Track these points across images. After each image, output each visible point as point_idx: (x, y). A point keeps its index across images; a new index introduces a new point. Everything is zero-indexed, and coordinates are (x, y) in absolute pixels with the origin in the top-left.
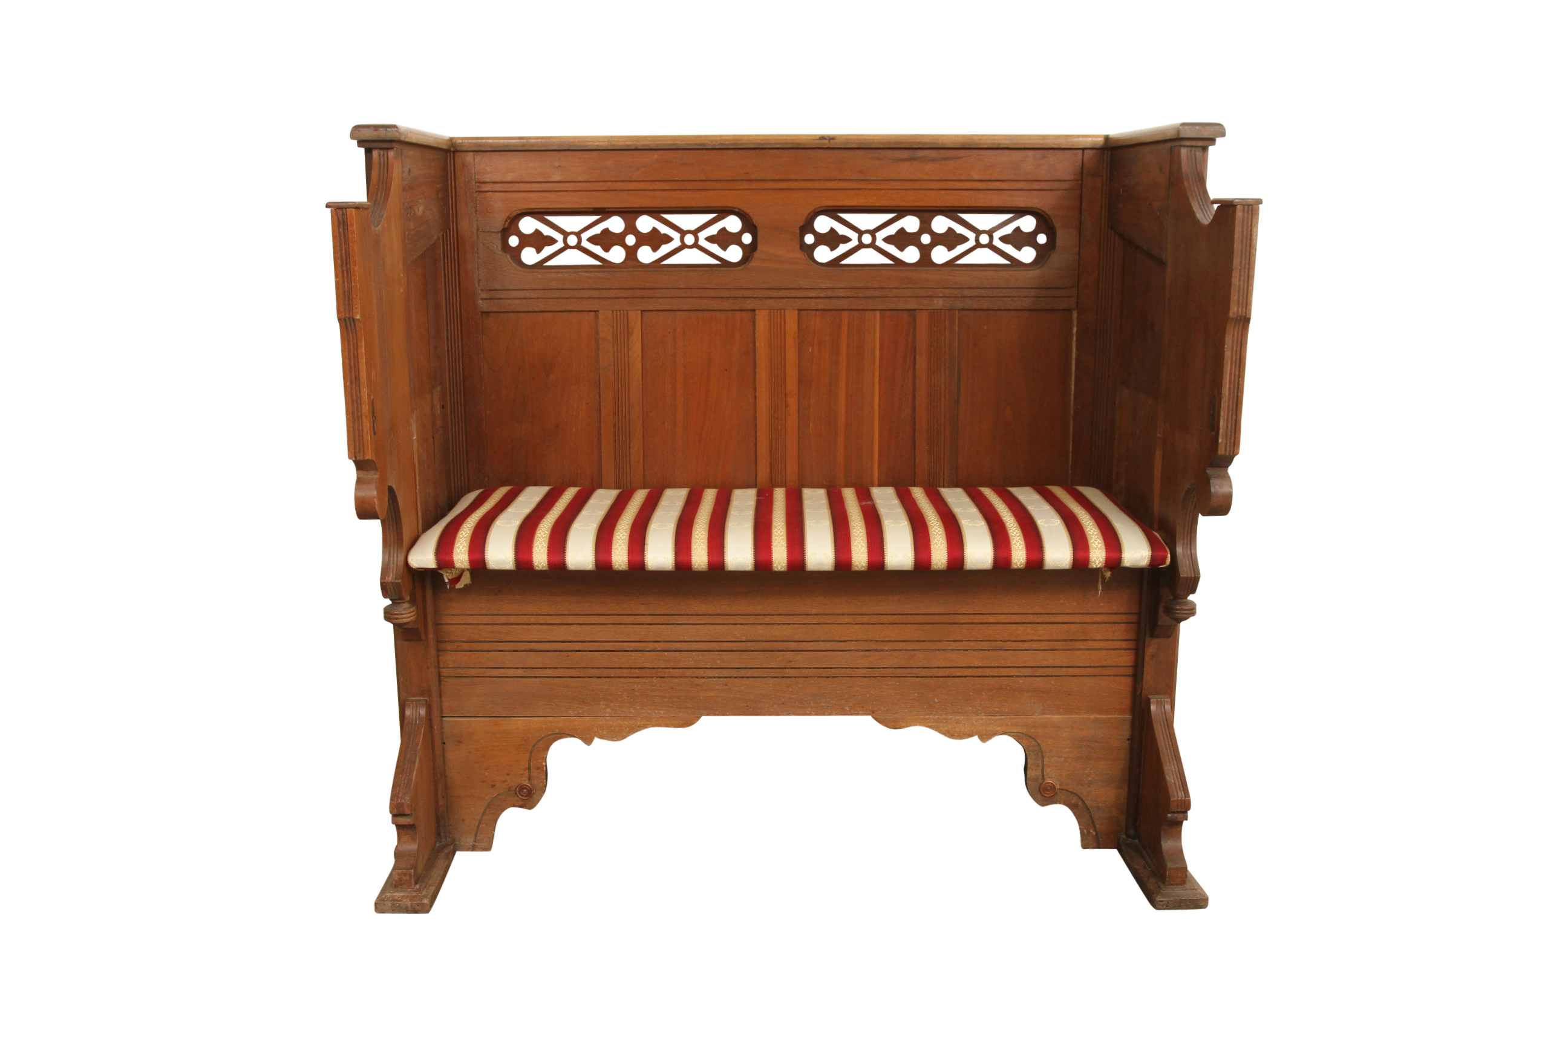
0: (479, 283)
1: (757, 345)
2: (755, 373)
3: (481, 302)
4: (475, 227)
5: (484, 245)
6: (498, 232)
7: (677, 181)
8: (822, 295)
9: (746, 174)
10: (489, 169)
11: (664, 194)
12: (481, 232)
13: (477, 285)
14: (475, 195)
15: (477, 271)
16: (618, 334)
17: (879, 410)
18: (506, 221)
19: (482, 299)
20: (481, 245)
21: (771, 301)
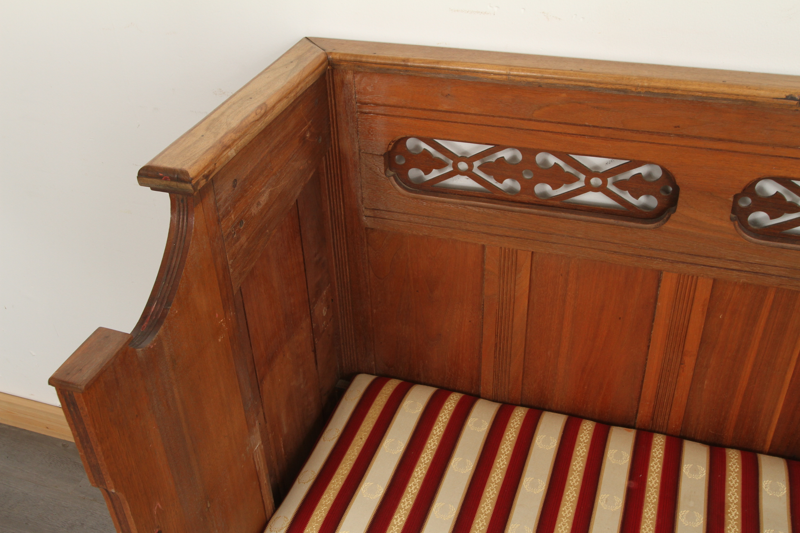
0: (362, 201)
1: (659, 304)
2: (651, 327)
3: (364, 218)
4: (357, 147)
5: (366, 166)
6: (381, 155)
7: (586, 126)
8: (747, 269)
9: (676, 127)
10: (369, 89)
11: (569, 138)
12: (363, 153)
13: (360, 202)
14: (356, 115)
15: (360, 190)
16: (506, 269)
17: (790, 384)
18: (390, 144)
19: (366, 216)
20: (364, 166)
21: (681, 266)
